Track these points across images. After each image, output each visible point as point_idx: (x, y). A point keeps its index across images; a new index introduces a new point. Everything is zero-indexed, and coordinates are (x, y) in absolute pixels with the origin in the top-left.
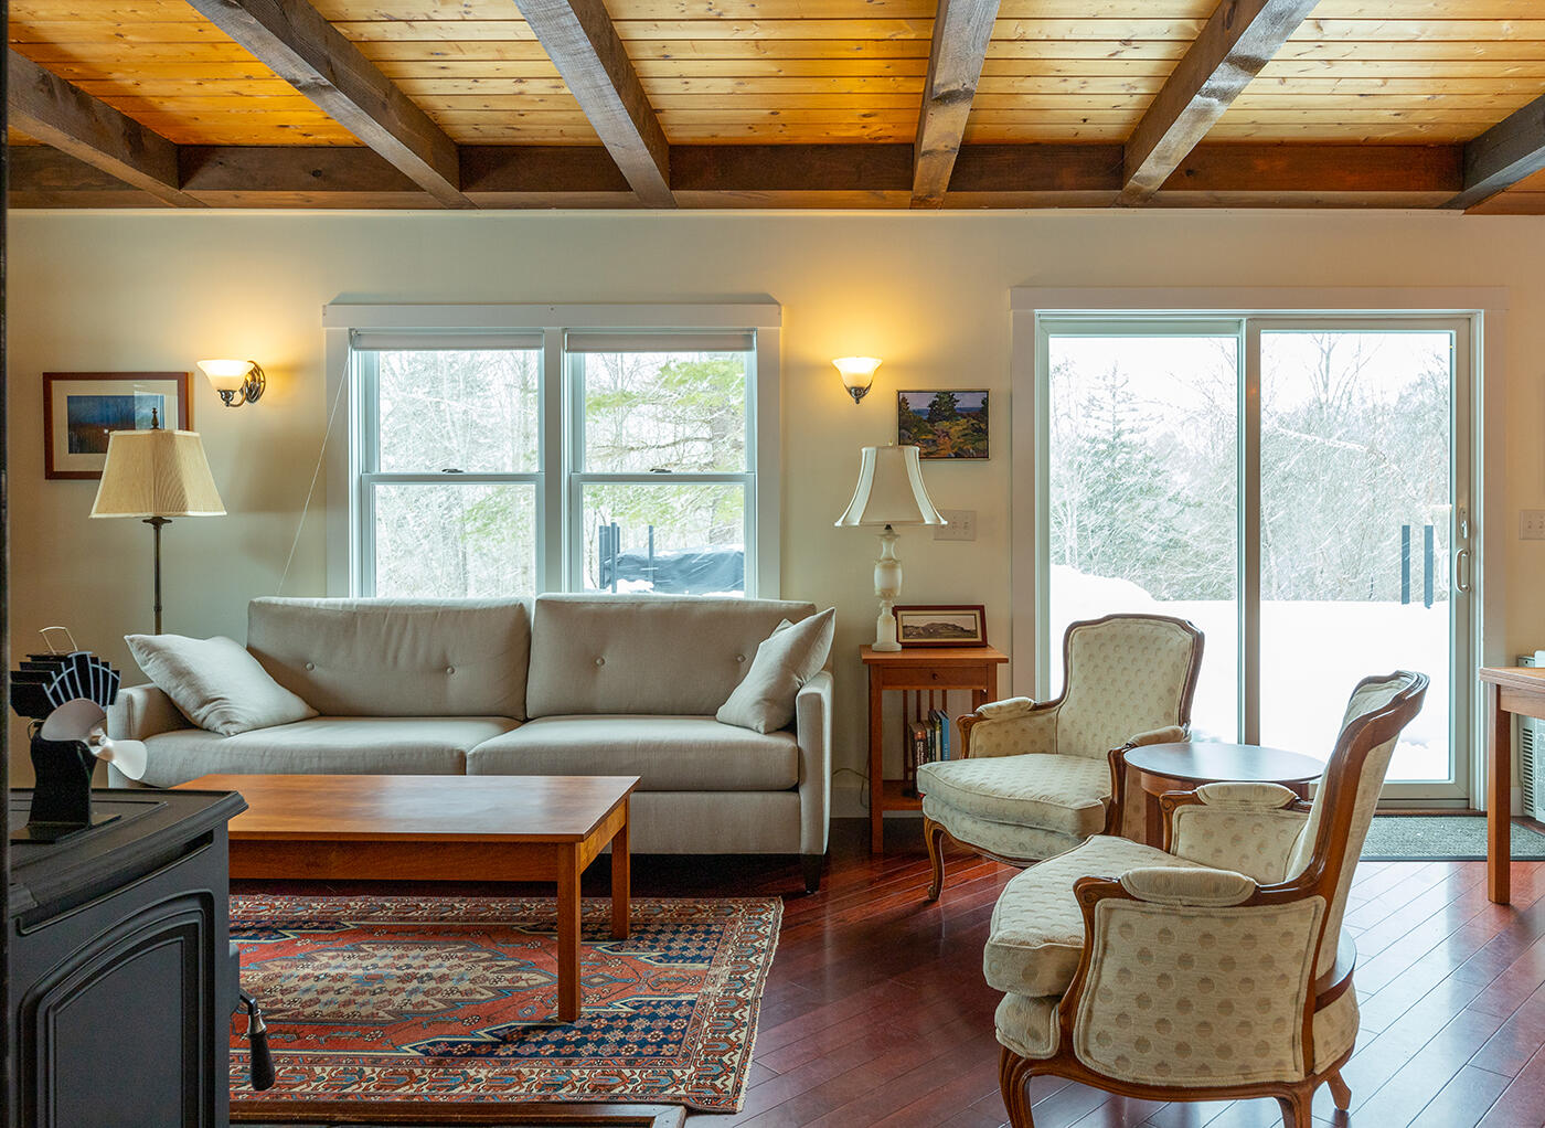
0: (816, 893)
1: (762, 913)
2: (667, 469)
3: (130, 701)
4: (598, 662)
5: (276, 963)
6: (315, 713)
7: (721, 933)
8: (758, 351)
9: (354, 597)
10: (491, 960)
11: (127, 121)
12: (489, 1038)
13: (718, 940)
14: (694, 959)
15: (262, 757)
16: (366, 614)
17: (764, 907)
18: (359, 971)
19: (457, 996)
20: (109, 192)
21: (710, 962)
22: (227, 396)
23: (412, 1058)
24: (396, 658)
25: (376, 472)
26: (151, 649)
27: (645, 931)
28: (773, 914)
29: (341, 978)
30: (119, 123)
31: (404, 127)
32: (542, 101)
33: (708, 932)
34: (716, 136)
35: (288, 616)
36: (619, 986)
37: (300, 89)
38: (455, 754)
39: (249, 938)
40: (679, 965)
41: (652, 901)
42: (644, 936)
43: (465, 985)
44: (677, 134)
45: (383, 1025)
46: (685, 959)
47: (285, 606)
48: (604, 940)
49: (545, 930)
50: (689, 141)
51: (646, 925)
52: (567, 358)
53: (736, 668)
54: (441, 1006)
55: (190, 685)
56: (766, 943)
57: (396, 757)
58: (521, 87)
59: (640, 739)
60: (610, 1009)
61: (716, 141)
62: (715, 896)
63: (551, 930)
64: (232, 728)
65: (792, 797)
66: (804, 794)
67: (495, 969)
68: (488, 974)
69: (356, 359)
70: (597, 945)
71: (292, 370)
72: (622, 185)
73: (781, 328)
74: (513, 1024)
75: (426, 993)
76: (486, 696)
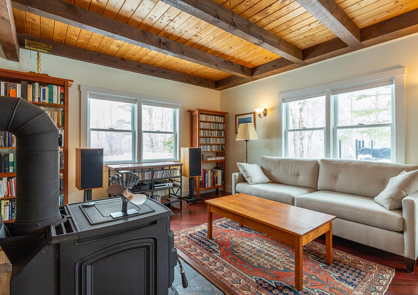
0: (412, 273)
1: (384, 274)
2: (363, 124)
3: (235, 176)
4: (337, 177)
5: (246, 239)
6: (271, 181)
7: (364, 276)
8: (395, 84)
9: (283, 157)
10: (289, 257)
11: (241, 66)
12: (274, 285)
13: (362, 279)
14: (350, 283)
15: (255, 190)
16: (282, 161)
17: (385, 270)
18: (259, 248)
19: (274, 266)
20: (242, 81)
21: (355, 287)
22: (260, 115)
23: (253, 282)
24: (287, 171)
25: (289, 129)
26: (240, 166)
27: (337, 265)
28: (389, 275)
29: (254, 248)
30: (239, 66)
31: (285, 48)
32: (317, 29)
33: (359, 274)
34: (376, 20)
35: (268, 160)
36: (319, 283)
37: (257, 45)
38: (292, 198)
39: (245, 230)
40: (343, 284)
41: (345, 254)
42: (336, 266)
43: (278, 263)
44: (362, 24)
45: (254, 267)
46: (346, 282)
47: (268, 158)
48: (323, 263)
49: (308, 252)
50: (367, 25)
51: (339, 262)
52: (332, 97)
53: (383, 184)
54: (269, 267)
55: (246, 173)
56: (381, 289)
57: (279, 196)
58: (310, 27)
59: (342, 203)
60: (312, 292)
61: (376, 22)
62: (368, 259)
63: (309, 253)
64: (252, 183)
65: (400, 235)
66: (406, 236)
67: (288, 261)
68: (286, 261)
69: (284, 105)
70: (320, 264)
71: (272, 109)
72: (345, 45)
73: (405, 75)
74: (283, 283)
75: (268, 261)
76: (307, 183)
